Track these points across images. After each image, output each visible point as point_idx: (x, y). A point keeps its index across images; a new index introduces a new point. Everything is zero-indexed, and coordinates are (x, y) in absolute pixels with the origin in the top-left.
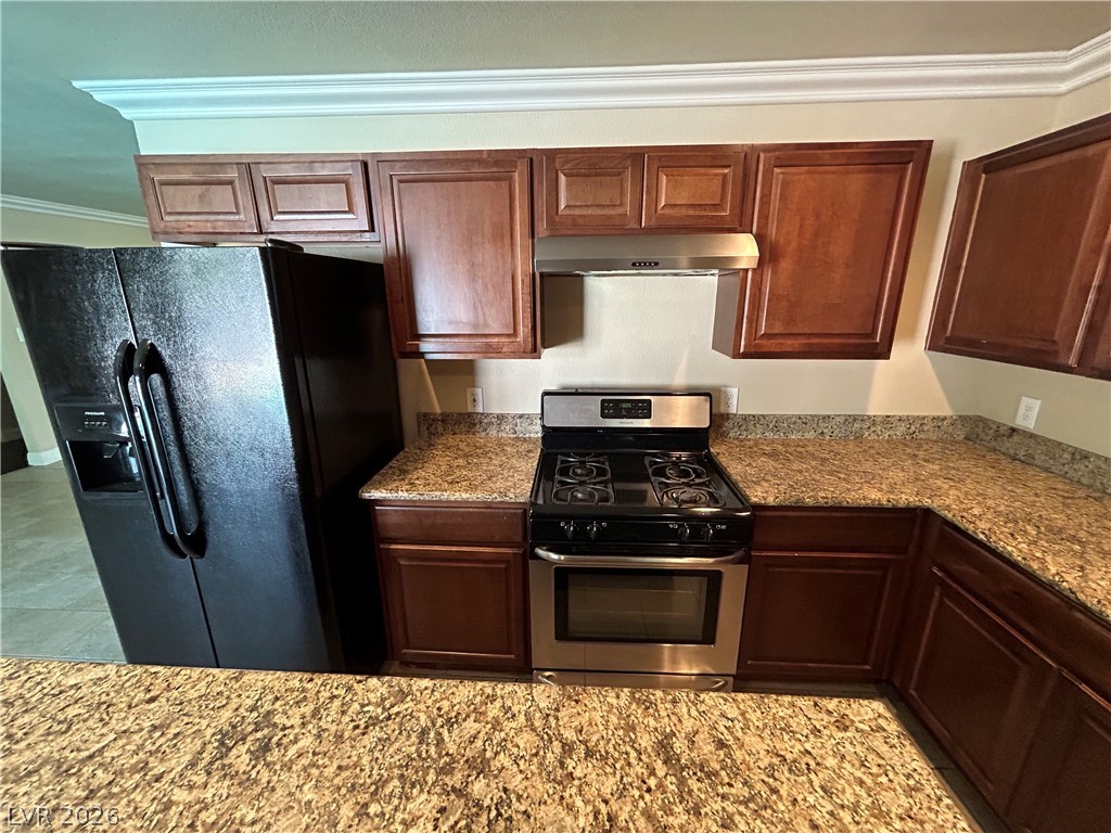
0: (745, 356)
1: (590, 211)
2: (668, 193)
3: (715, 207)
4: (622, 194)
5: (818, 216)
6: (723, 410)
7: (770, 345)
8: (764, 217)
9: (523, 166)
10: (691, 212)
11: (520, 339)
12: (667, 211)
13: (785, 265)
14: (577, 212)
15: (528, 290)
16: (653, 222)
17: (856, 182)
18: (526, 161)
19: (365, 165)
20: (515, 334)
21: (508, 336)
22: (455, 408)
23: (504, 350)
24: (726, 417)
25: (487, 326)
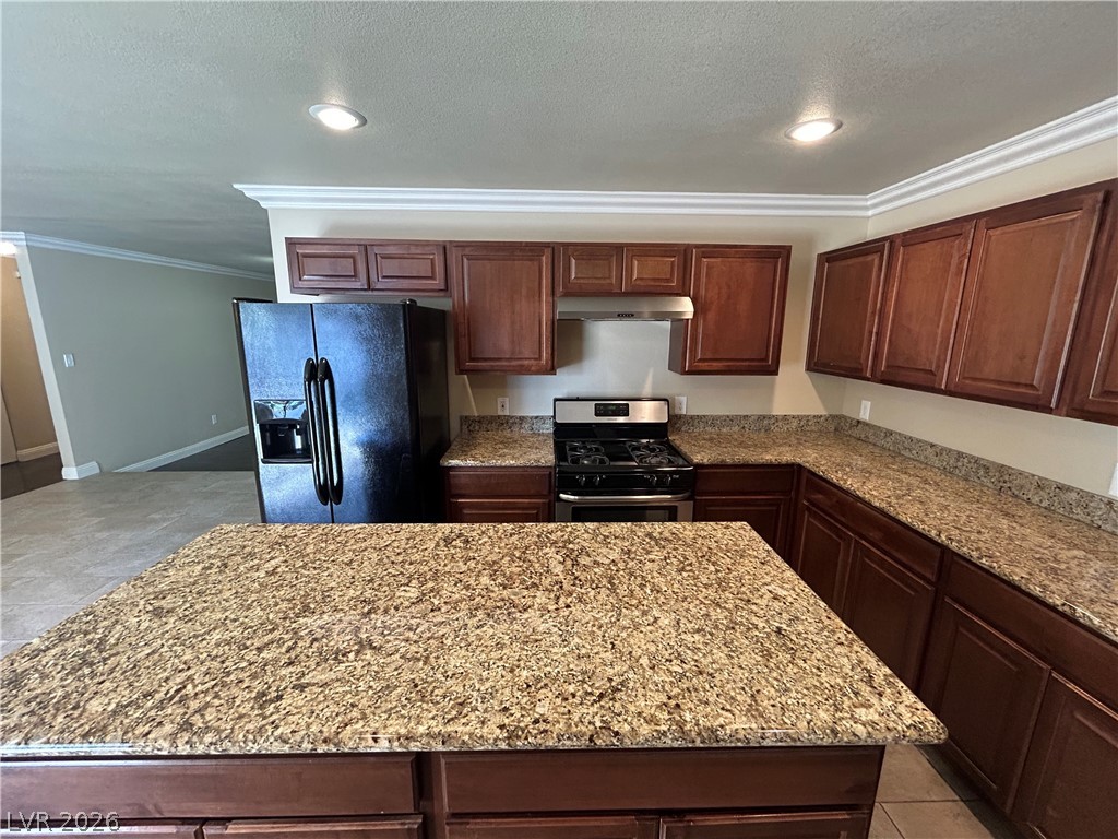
0: (689, 373)
1: (590, 281)
2: (638, 270)
3: (668, 280)
4: (610, 271)
5: (729, 287)
6: (677, 412)
7: (704, 366)
8: (697, 287)
9: (548, 252)
10: (652, 283)
11: (543, 361)
12: (638, 282)
13: (711, 315)
14: (582, 281)
15: (549, 330)
16: (629, 289)
17: (750, 268)
18: (550, 249)
19: (445, 248)
20: (540, 358)
21: (535, 359)
22: (488, 412)
23: (533, 368)
24: (680, 417)
25: (520, 353)
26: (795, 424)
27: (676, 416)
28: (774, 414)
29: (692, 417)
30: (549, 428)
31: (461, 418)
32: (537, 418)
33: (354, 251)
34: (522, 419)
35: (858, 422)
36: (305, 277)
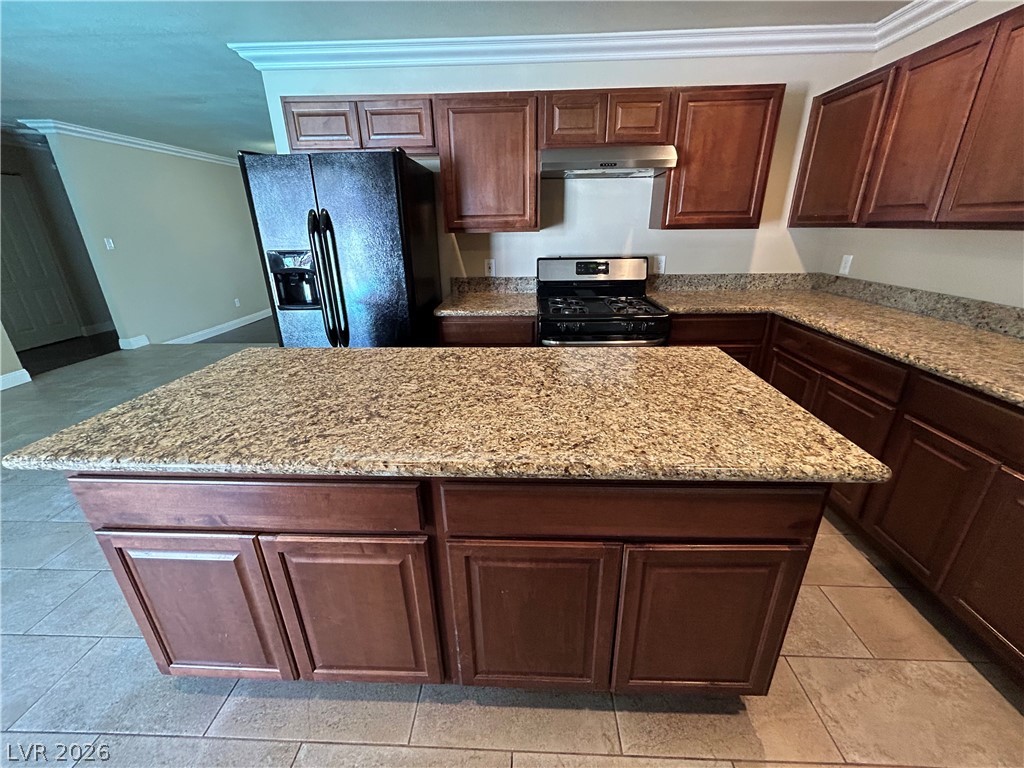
0: (669, 227)
1: (573, 132)
2: (623, 120)
3: (652, 129)
4: (594, 121)
5: (715, 134)
6: (655, 271)
7: (684, 220)
8: (682, 135)
9: (532, 102)
10: (637, 132)
11: (527, 218)
12: (622, 132)
13: (695, 166)
14: (565, 132)
15: (533, 184)
16: (613, 139)
17: (739, 111)
18: (534, 98)
19: (431, 101)
20: (524, 215)
21: (520, 215)
22: (477, 274)
23: (517, 225)
24: (657, 276)
25: (506, 209)
26: (771, 282)
27: (654, 275)
28: (752, 272)
29: (670, 277)
30: (533, 288)
31: (451, 279)
32: (521, 279)
33: (345, 108)
34: (508, 280)
35: (837, 277)
36: (302, 138)
